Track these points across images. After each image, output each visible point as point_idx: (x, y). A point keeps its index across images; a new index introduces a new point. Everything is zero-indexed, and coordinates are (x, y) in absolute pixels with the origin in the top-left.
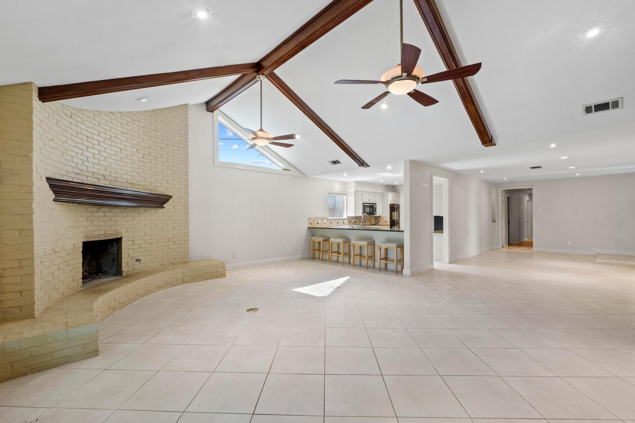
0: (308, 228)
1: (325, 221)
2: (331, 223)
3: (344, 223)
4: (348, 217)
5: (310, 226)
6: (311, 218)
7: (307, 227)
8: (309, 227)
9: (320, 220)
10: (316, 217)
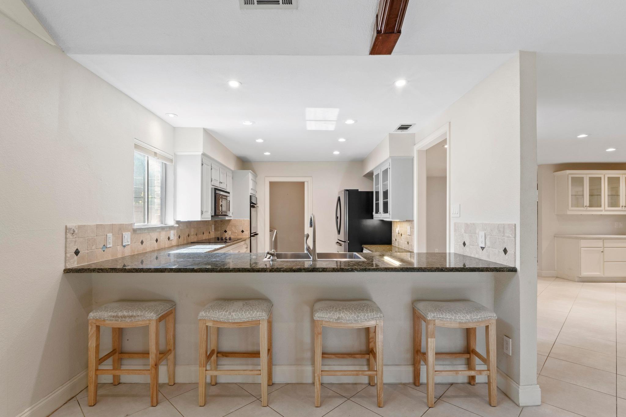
0: (67, 271)
1: (127, 237)
2: (142, 243)
3: (169, 238)
4: (178, 222)
5: (74, 264)
6: (80, 227)
7: (64, 268)
8: (69, 266)
9: (110, 235)
10: (98, 226)
